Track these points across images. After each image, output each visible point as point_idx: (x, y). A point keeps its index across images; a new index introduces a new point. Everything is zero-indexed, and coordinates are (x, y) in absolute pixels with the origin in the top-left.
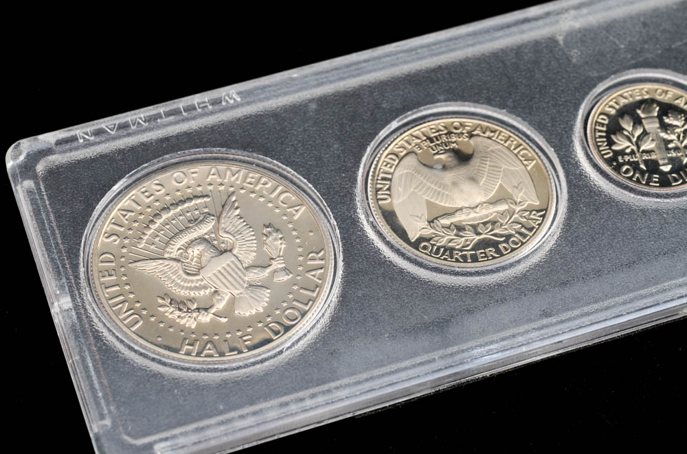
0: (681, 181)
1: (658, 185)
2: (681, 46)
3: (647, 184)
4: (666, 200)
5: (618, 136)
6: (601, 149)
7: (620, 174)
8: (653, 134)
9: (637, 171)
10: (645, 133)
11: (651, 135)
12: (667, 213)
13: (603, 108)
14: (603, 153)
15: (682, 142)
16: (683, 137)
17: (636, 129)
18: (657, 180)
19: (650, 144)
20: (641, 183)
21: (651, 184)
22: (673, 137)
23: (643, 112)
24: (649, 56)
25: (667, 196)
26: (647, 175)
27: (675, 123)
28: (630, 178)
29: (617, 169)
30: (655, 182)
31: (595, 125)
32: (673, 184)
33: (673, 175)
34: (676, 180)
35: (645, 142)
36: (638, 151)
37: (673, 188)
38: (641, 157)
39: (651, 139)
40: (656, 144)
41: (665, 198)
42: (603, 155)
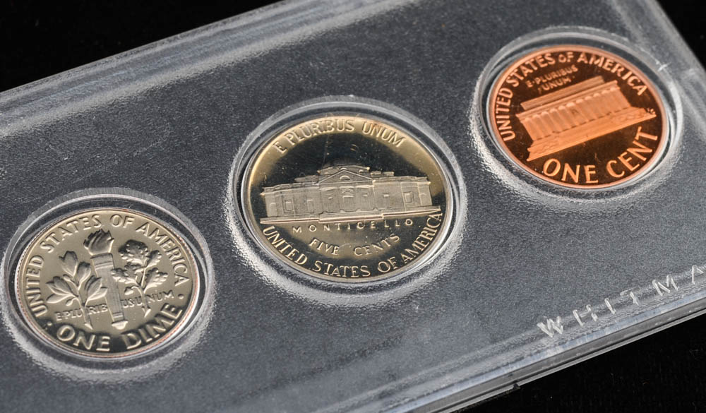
0: (139, 343)
1: (108, 350)
2: (146, 152)
3: (93, 350)
4: (115, 372)
5: (56, 284)
6: (32, 304)
7: (58, 339)
8: (105, 279)
9: (81, 333)
10: (94, 279)
11: (101, 280)
12: (116, 390)
13: (38, 247)
14: (34, 310)
15: (143, 289)
16: (146, 280)
17: (83, 273)
18: (107, 343)
19: (100, 293)
20: (85, 349)
21: (98, 349)
22: (132, 281)
23: (92, 249)
24: (100, 169)
25: (118, 365)
26: (94, 337)
27: (136, 261)
28: (70, 344)
29: (53, 332)
30: (105, 346)
31: (26, 272)
32: (129, 348)
33: (130, 335)
34: (133, 342)
35: (94, 291)
36: (83, 304)
37: (127, 353)
38: (87, 311)
39: (101, 286)
40: (108, 292)
41: (114, 368)
42: (33, 313)
